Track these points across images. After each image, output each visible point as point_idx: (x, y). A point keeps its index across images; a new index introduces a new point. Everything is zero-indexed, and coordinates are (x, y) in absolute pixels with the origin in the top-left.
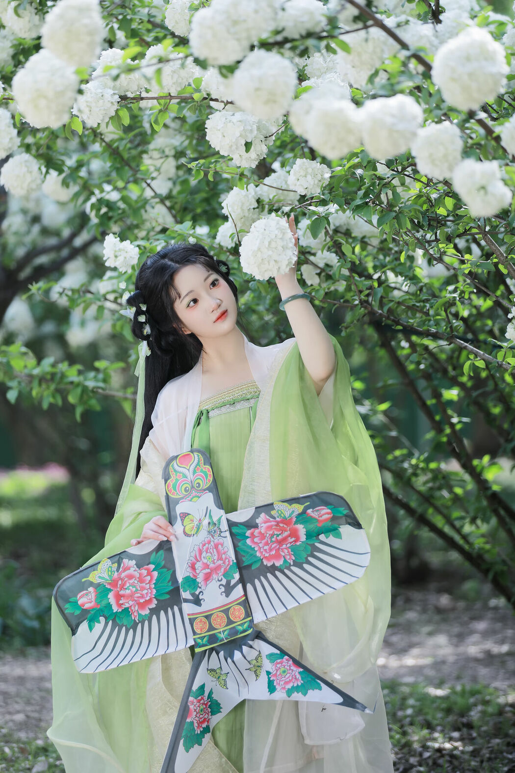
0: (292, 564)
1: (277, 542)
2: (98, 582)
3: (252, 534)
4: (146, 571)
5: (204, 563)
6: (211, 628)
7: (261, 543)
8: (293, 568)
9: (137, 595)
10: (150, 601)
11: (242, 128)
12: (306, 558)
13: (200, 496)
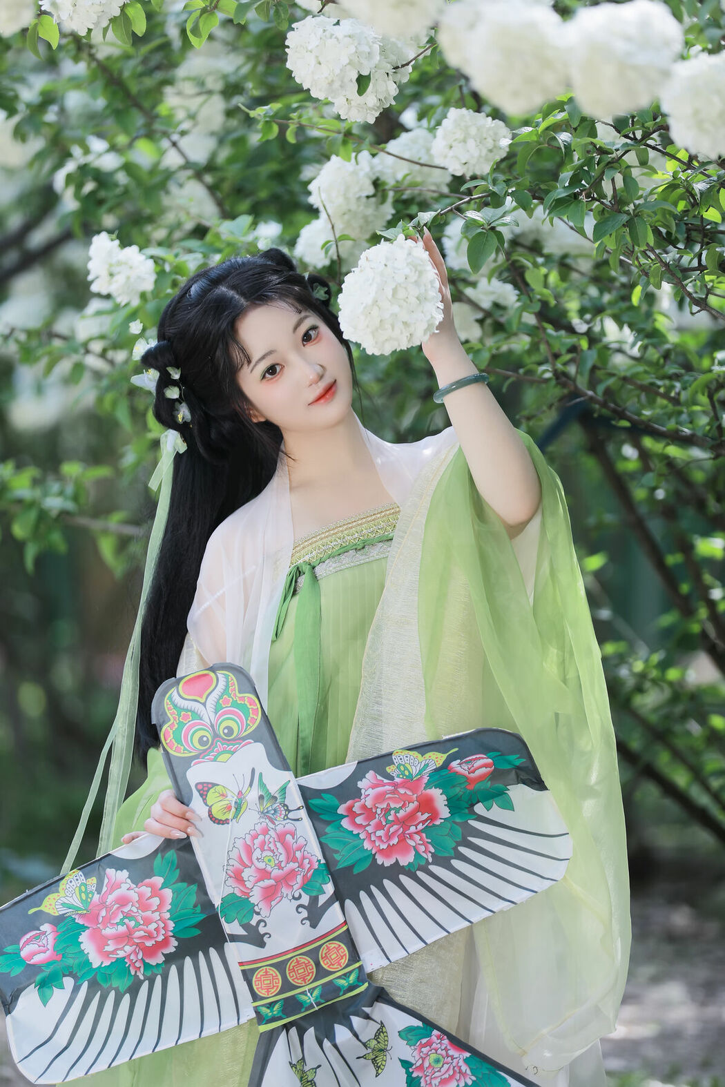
0: (430, 860)
1: (397, 821)
2: (61, 913)
3: (350, 809)
4: (150, 889)
5: (258, 870)
6: (287, 986)
7: (369, 825)
8: (433, 868)
9: (138, 934)
10: (165, 942)
11: (353, 49)
12: (455, 849)
13: (234, 752)
